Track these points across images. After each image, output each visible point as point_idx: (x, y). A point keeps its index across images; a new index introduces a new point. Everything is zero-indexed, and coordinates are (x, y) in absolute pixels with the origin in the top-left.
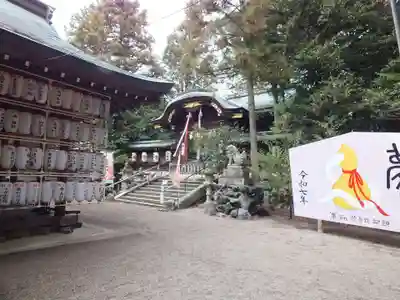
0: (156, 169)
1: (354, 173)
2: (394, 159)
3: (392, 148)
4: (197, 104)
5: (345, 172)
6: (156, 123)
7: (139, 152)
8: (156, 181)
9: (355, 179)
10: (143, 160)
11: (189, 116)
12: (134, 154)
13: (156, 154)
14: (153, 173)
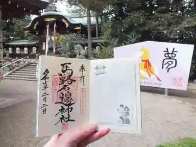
0: (27, 58)
1: (147, 61)
2: (167, 55)
3: (166, 50)
4: (53, 19)
5: (143, 61)
6: (25, 29)
7: (14, 47)
8: (28, 65)
9: (147, 64)
10: (18, 52)
11: (48, 26)
12: (10, 49)
13: (26, 49)
14: (25, 60)
